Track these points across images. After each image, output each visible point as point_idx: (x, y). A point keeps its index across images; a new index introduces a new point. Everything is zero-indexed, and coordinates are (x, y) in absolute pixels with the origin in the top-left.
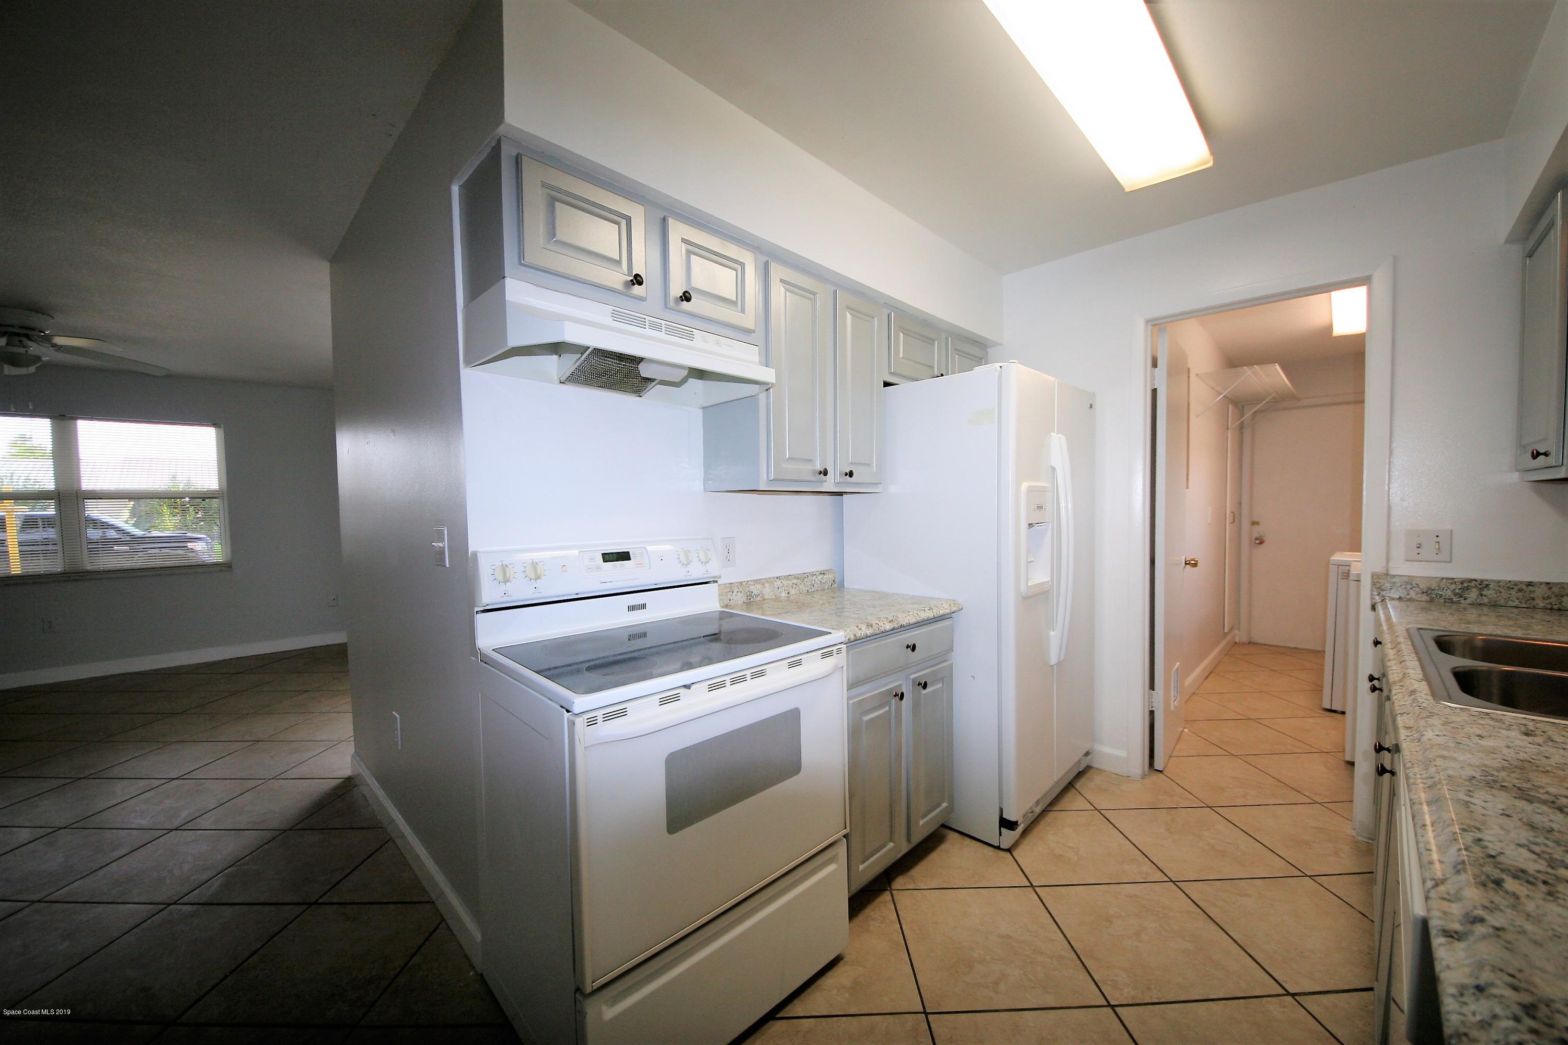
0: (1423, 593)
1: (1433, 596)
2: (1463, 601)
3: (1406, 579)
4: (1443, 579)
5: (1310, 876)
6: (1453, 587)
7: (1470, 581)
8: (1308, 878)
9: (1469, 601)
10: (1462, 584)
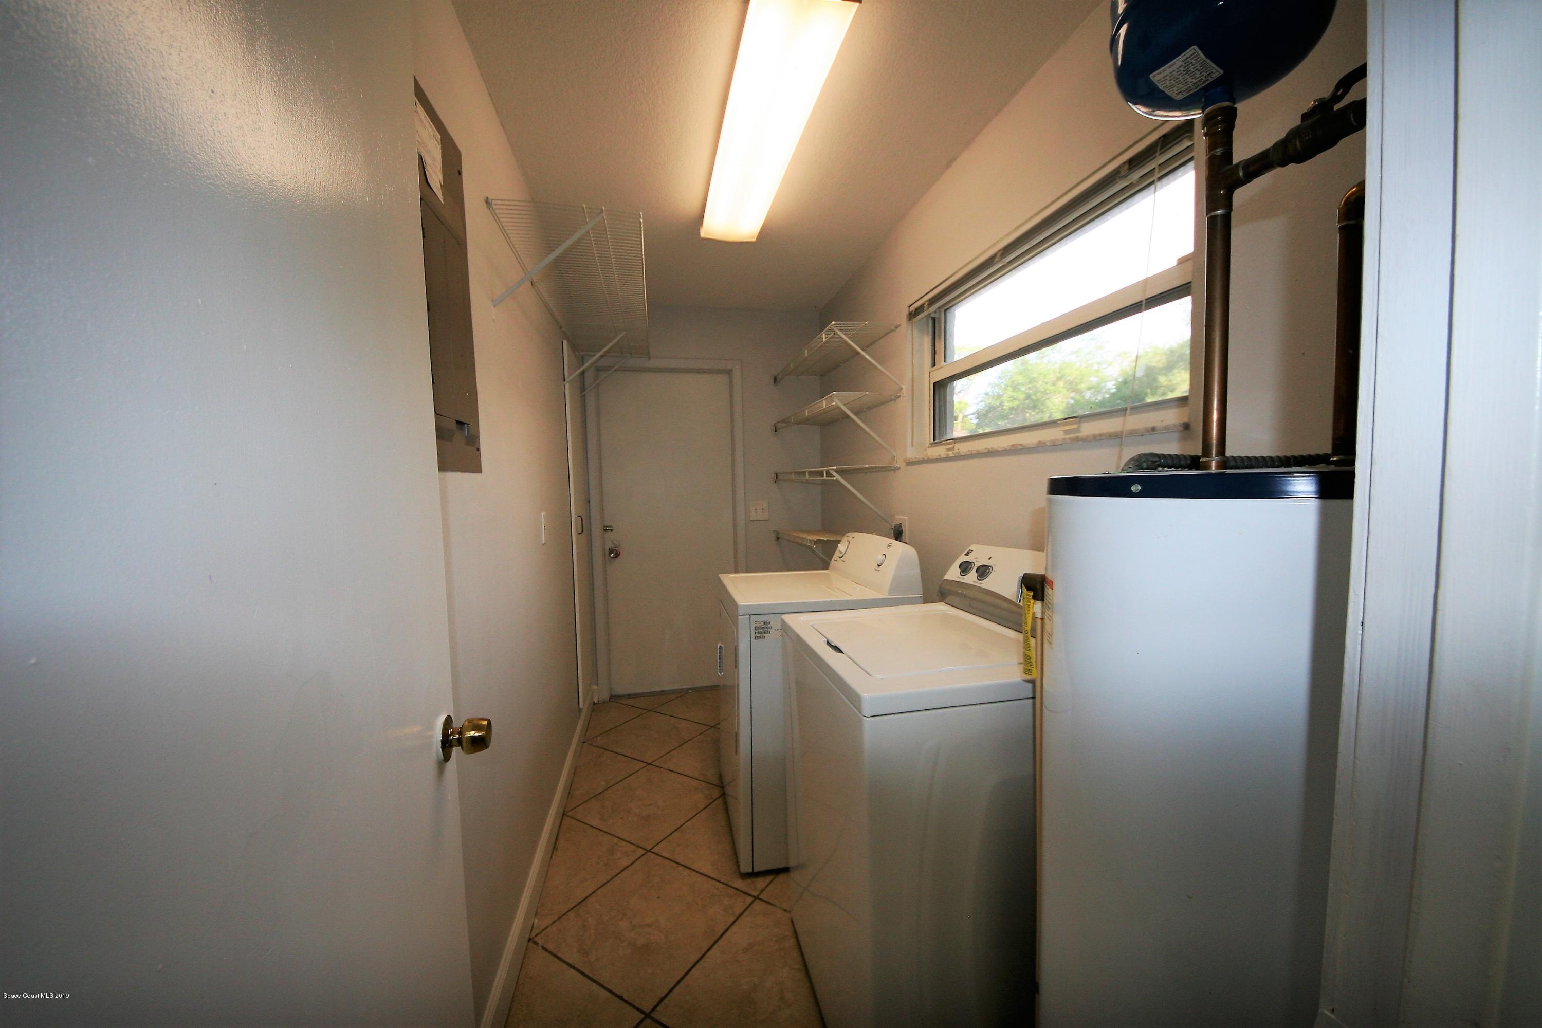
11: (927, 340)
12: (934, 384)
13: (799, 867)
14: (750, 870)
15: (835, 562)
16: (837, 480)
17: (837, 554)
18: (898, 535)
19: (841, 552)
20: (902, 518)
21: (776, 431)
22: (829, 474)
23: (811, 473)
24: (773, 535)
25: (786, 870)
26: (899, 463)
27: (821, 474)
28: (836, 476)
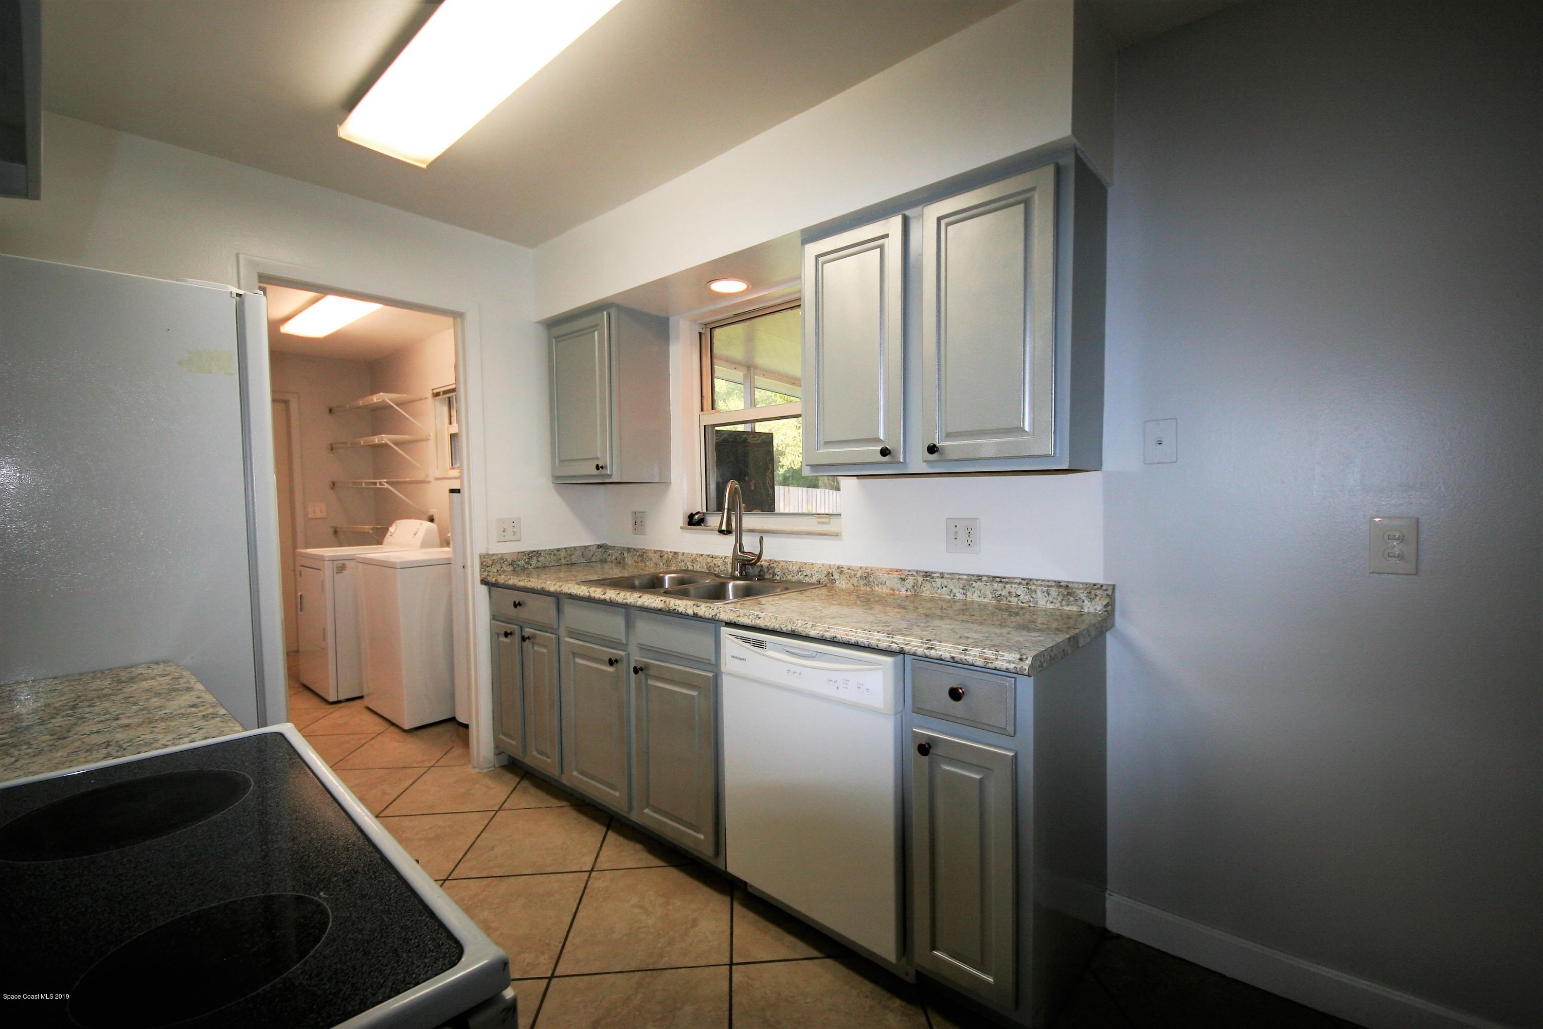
0: (510, 565)
1: (515, 566)
2: (530, 567)
3: (500, 556)
4: (519, 553)
5: (499, 810)
6: (524, 558)
7: (533, 552)
8: (499, 812)
9: (532, 567)
10: (529, 555)
11: (446, 409)
12: (451, 435)
13: (368, 695)
14: (336, 700)
15: (388, 539)
16: (387, 488)
17: (389, 534)
18: (431, 520)
19: (391, 532)
20: (432, 511)
21: (332, 449)
22: (380, 483)
23: (367, 483)
24: (332, 530)
25: (361, 697)
26: (431, 479)
27: (375, 483)
28: (386, 486)
